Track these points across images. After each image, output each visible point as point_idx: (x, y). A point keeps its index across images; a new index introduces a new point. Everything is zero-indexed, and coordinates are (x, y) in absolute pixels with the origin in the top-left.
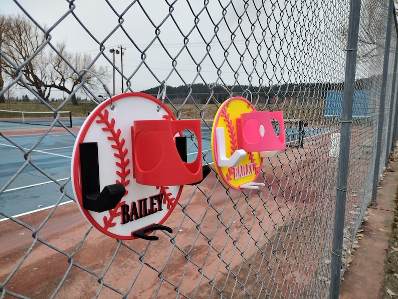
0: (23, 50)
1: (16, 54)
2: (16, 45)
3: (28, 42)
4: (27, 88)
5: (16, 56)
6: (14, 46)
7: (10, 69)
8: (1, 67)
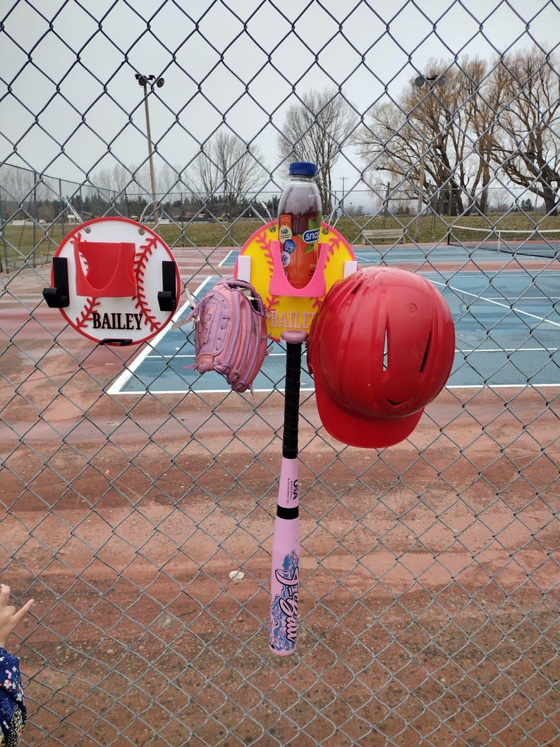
0: (531, 115)
1: (518, 124)
2: (520, 107)
3: (543, 97)
4: (526, 185)
5: (516, 129)
6: (517, 110)
7: (502, 155)
8: (489, 153)
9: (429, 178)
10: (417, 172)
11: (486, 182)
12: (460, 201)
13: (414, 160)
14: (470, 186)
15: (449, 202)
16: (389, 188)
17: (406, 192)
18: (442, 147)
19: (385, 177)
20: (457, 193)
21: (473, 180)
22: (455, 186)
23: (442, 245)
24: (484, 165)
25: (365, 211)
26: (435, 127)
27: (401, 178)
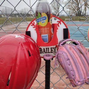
8: (86, 6)
9: (76, 10)
10: (74, 9)
11: (86, 11)
12: (81, 14)
13: (74, 7)
14: (83, 11)
15: (79, 14)
16: (69, 12)
17: (72, 12)
18: (78, 5)
19: (69, 10)
20: (80, 13)
21: (83, 10)
22: (80, 11)
23: (79, 21)
24: (85, 8)
25: (65, 15)
26: (77, 2)
27: (71, 10)
